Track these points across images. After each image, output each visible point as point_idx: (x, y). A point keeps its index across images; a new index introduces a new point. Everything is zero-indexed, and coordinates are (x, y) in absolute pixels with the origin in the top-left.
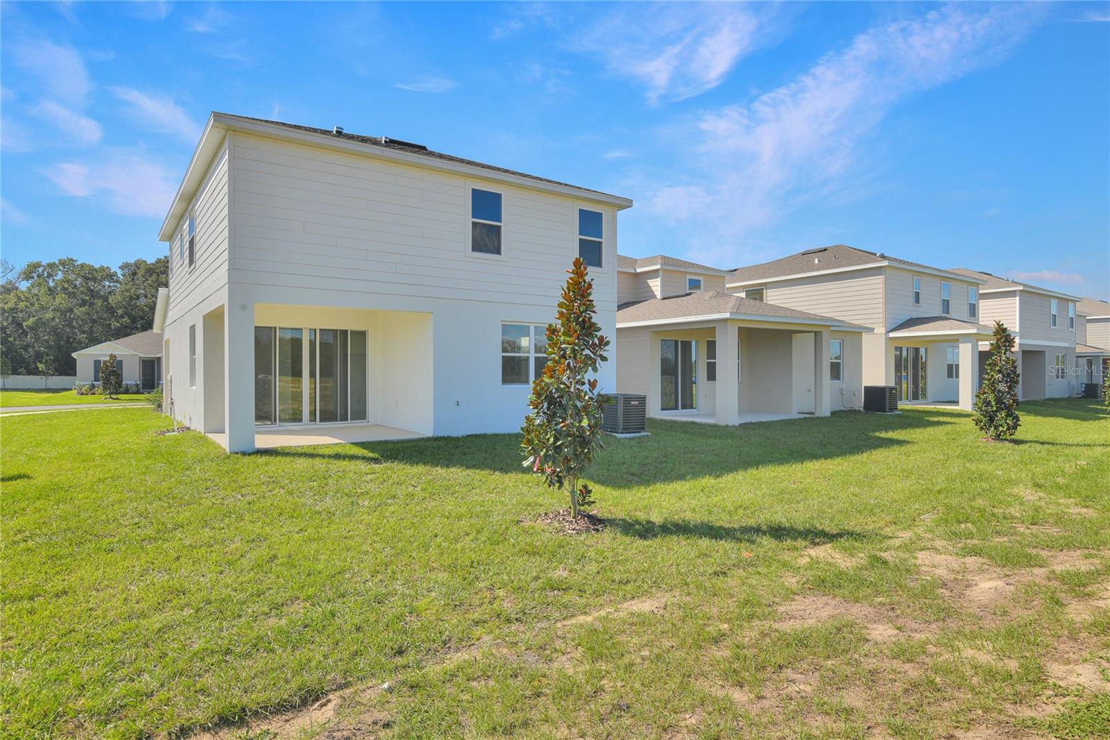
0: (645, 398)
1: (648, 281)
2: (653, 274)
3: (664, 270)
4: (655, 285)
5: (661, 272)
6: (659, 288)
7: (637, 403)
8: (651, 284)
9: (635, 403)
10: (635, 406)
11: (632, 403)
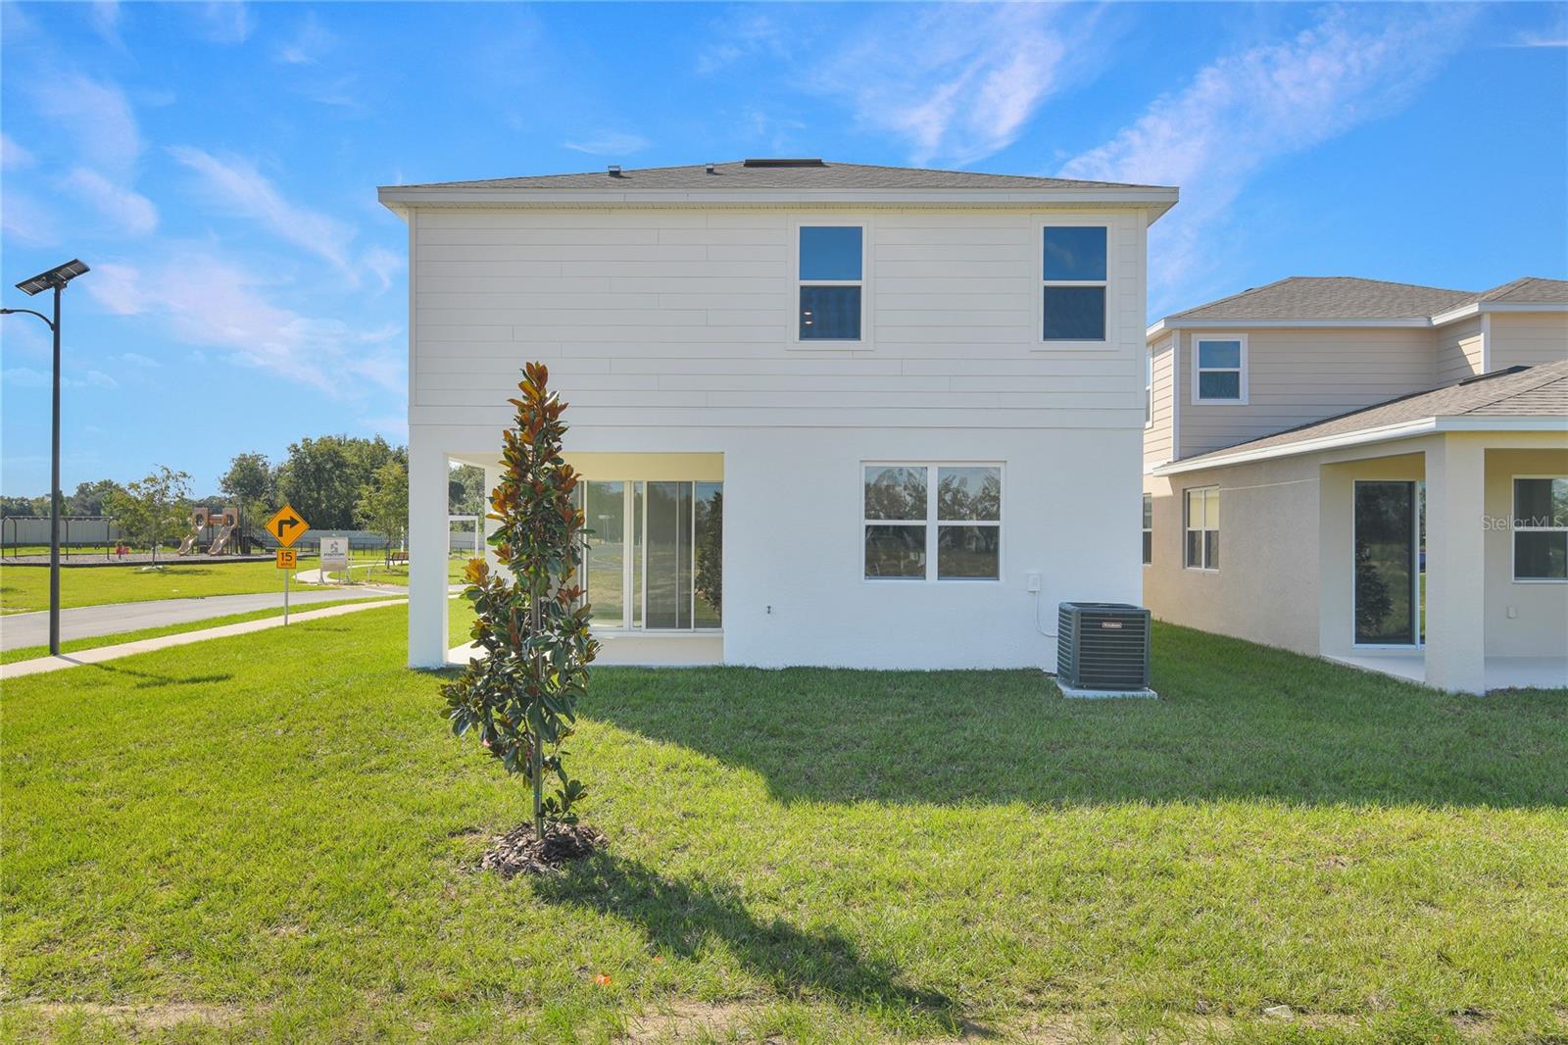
0: (1143, 616)
1: (1460, 343)
2: (1469, 325)
3: (1493, 315)
4: (1475, 351)
5: (1486, 321)
6: (1481, 357)
7: (1119, 625)
8: (1466, 350)
9: (1113, 625)
10: (1114, 631)
11: (1105, 625)
